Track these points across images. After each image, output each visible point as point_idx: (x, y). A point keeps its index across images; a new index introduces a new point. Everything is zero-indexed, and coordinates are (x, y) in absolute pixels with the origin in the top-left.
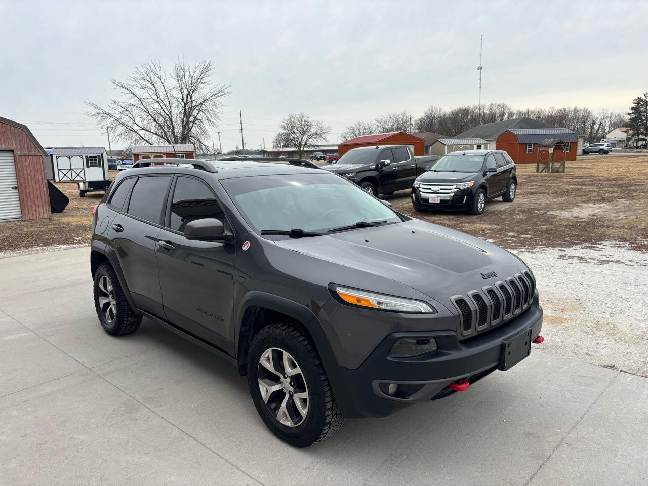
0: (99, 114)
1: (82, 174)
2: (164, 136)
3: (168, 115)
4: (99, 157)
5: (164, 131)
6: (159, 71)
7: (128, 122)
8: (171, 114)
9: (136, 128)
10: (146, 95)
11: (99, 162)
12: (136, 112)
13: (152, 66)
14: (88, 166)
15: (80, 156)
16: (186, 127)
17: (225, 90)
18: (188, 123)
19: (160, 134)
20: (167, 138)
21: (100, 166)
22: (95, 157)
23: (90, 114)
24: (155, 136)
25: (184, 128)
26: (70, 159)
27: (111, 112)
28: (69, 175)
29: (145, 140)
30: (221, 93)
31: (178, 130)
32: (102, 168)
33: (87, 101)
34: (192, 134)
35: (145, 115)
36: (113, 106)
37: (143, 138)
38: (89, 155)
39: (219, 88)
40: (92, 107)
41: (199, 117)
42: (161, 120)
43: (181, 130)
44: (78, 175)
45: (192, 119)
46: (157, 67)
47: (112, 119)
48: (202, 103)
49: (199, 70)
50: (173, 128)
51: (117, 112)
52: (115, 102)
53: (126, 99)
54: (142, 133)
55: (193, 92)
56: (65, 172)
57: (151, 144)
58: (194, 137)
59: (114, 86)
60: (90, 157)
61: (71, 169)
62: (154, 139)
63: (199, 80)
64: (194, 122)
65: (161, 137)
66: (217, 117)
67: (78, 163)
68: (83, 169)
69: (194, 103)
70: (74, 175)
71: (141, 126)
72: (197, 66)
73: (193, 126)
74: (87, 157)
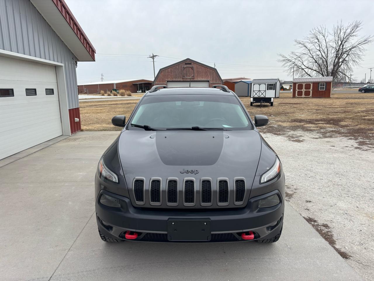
0: (284, 60)
1: (264, 94)
2: (320, 72)
3: (325, 59)
4: (274, 84)
5: (321, 68)
6: (324, 31)
7: (299, 64)
8: (327, 58)
9: (303, 67)
10: (313, 47)
11: (274, 87)
12: (305, 57)
13: (320, 29)
14: (268, 89)
15: (265, 84)
16: (337, 65)
17: (369, 40)
18: (338, 62)
19: (318, 70)
20: (322, 72)
21: (274, 90)
22: (272, 84)
23: (279, 61)
24: (315, 72)
25: (334, 66)
26: (260, 85)
27: (290, 59)
28: (258, 94)
29: (308, 74)
30: (366, 41)
31: (330, 68)
32: (275, 91)
33: (279, 54)
34: (340, 70)
35: (311, 60)
36: (292, 55)
37: (307, 73)
38: (269, 83)
39: (365, 38)
40: (281, 57)
41: (347, 59)
42: (321, 62)
43: (332, 67)
44: (262, 94)
45: (341, 60)
46: (323, 29)
47: (291, 63)
48: (350, 49)
49: (350, 28)
50: (327, 66)
51: (293, 58)
52: (293, 53)
53: (301, 50)
54: (306, 70)
55: (345, 43)
56: (256, 92)
57: (311, 77)
58: (341, 72)
59: (295, 43)
60: (270, 84)
61: (259, 91)
62: (314, 74)
63: (350, 35)
64: (342, 62)
65: (319, 72)
66: (360, 58)
67: (263, 87)
68: (265, 91)
69: (344, 50)
70: (261, 94)
71: (307, 66)
72: (349, 25)
73: (341, 65)
74: (268, 84)
